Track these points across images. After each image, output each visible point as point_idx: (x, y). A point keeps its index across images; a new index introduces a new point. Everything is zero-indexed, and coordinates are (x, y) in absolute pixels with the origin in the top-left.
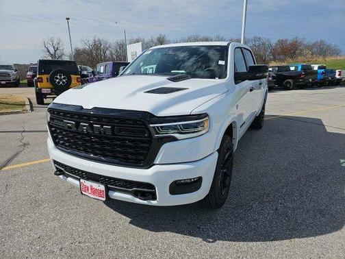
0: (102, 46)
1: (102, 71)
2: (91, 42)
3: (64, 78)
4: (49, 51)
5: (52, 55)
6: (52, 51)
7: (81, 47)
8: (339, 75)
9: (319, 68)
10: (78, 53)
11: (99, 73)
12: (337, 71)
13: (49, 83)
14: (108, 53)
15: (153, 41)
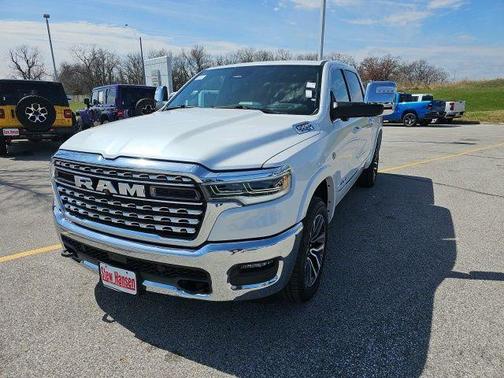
0: (106, 62)
1: (101, 100)
2: (88, 55)
3: (42, 111)
4: (19, 68)
5: (24, 74)
6: (25, 68)
7: (72, 61)
8: (452, 109)
9: (424, 99)
10: (68, 71)
11: (97, 103)
12: (448, 103)
13: (16, 118)
14: (115, 72)
15: (184, 55)
